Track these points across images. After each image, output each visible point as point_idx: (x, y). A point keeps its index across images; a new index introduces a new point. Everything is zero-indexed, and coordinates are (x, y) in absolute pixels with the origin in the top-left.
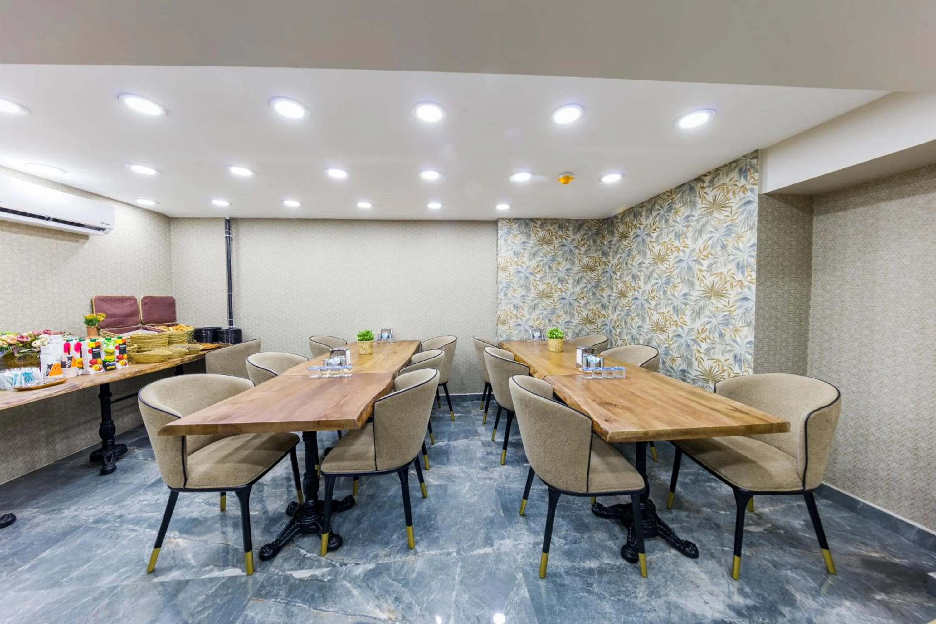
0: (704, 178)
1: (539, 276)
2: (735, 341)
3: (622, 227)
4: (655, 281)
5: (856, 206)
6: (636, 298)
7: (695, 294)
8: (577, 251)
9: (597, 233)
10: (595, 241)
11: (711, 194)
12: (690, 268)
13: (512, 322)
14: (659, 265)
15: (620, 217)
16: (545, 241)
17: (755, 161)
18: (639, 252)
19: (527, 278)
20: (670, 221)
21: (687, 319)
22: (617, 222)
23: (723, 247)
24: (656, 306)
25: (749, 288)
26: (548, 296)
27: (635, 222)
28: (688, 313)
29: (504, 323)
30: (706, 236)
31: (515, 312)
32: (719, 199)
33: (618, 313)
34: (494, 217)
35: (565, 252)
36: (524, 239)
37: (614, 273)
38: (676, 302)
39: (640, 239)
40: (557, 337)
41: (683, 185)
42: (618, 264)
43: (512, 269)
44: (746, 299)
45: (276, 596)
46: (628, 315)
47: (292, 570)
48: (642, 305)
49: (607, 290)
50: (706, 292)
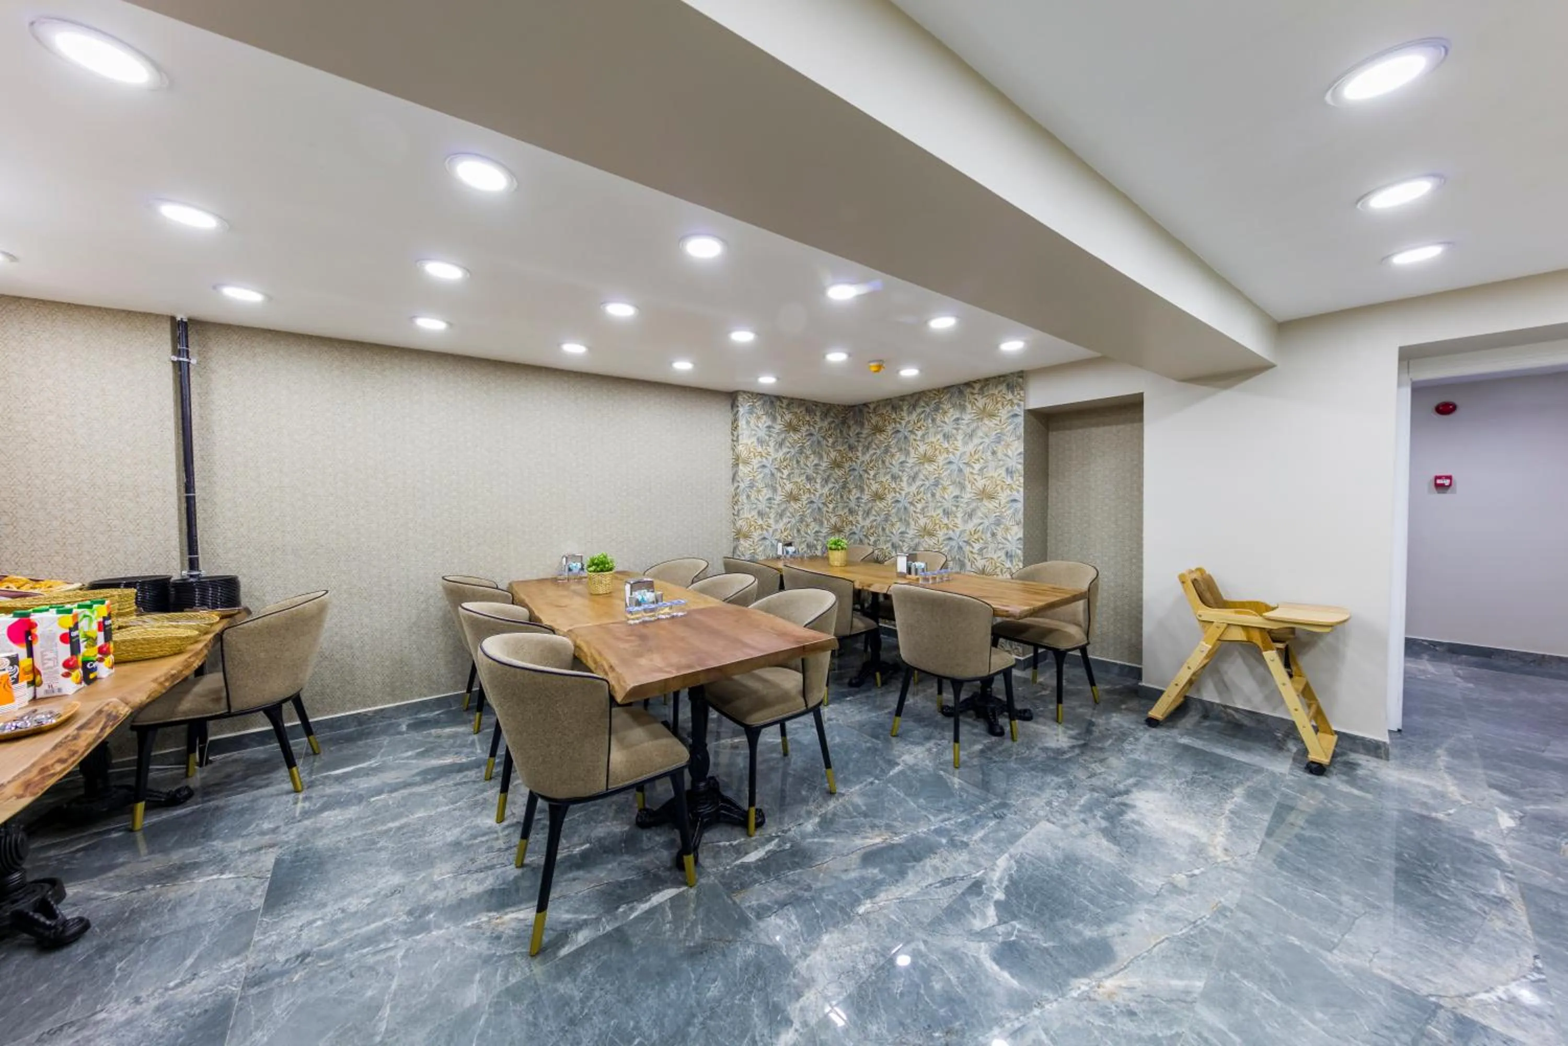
0: (975, 385)
1: (786, 472)
2: (1006, 539)
3: (874, 419)
4: (921, 483)
5: (1078, 427)
6: (897, 501)
7: (967, 496)
8: (824, 442)
9: (844, 422)
10: (841, 432)
11: (981, 402)
12: (960, 470)
13: (756, 535)
14: (926, 466)
15: (872, 406)
16: (791, 427)
17: (1020, 380)
18: (900, 450)
19: (773, 475)
20: (938, 422)
21: (959, 521)
22: (869, 413)
23: (994, 453)
24: (923, 509)
25: (1018, 491)
26: (796, 499)
27: (894, 416)
28: (960, 515)
29: (746, 537)
30: (976, 441)
31: (760, 522)
32: (988, 408)
33: (872, 518)
34: (732, 387)
35: (813, 443)
36: (769, 423)
37: (865, 471)
38: (947, 505)
39: (900, 435)
40: (842, 549)
41: (953, 386)
42: (871, 461)
43: (755, 462)
44: (1015, 501)
45: (756, 881)
46: (886, 520)
47: (737, 859)
48: (905, 508)
49: (854, 491)
50: (977, 494)
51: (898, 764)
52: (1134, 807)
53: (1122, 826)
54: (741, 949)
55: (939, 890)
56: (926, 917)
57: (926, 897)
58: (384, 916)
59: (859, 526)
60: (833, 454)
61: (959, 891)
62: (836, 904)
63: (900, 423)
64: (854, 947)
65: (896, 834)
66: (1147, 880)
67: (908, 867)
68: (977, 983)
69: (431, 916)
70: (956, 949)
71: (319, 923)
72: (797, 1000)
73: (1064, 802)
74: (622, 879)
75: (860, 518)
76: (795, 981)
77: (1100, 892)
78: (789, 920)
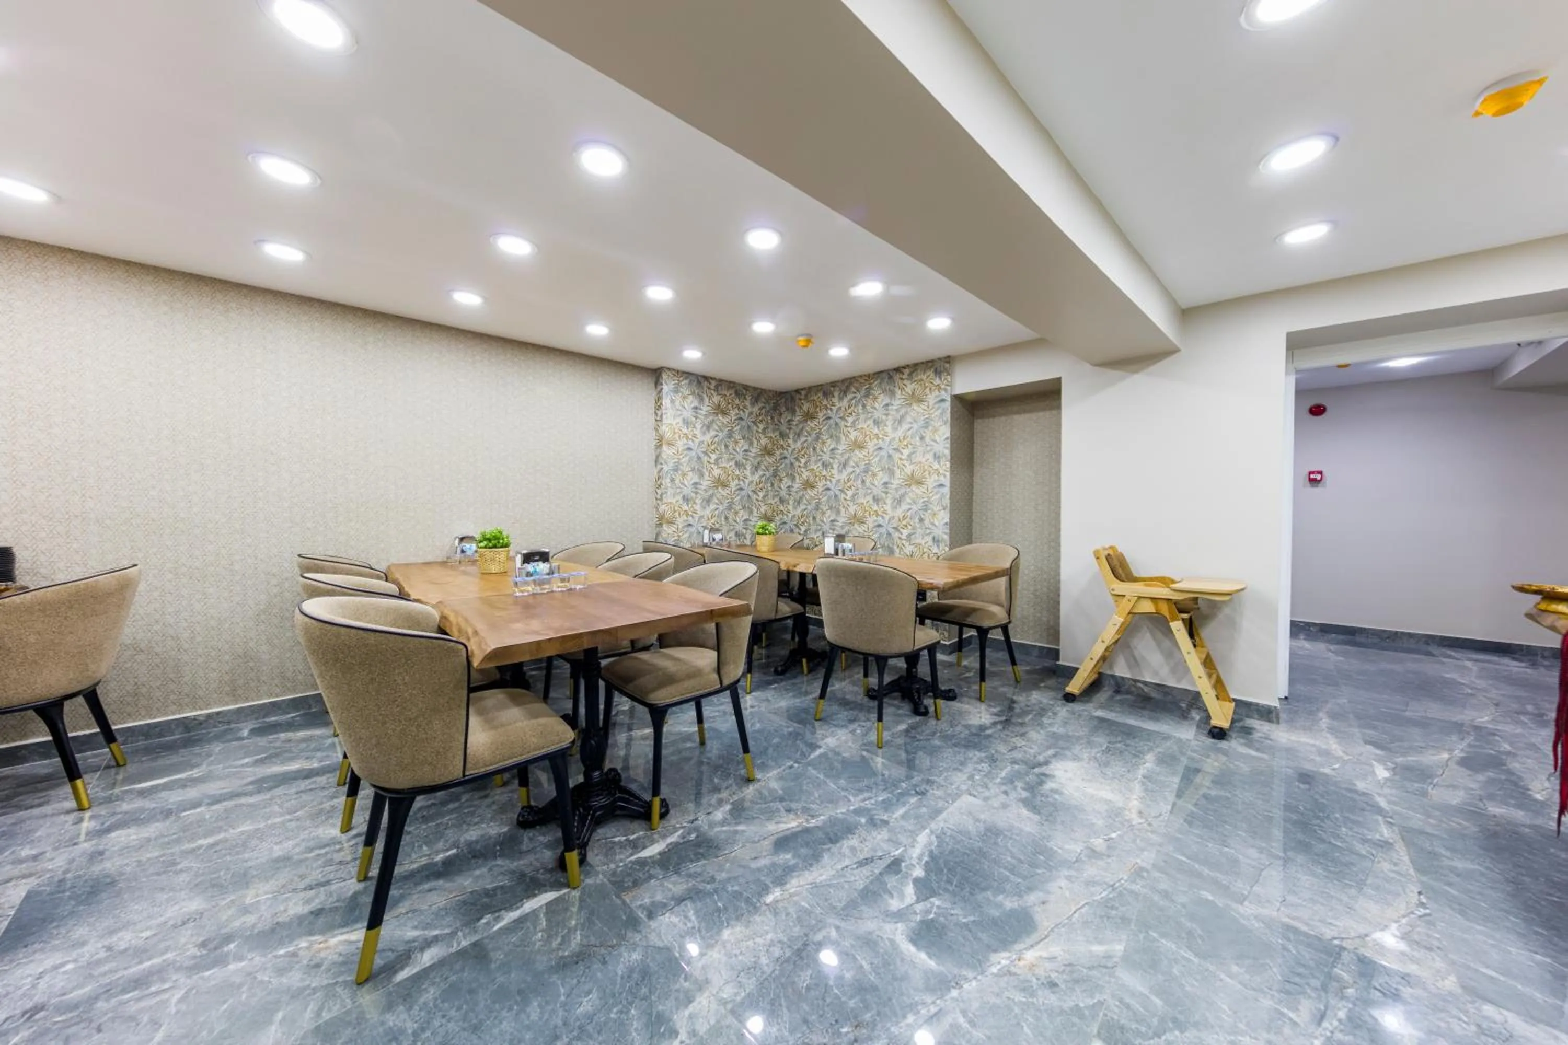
0: (903, 370)
1: (714, 457)
2: (933, 524)
3: (806, 406)
4: (851, 470)
5: (1001, 415)
6: (828, 489)
7: (896, 482)
8: (755, 428)
9: (775, 408)
10: (772, 418)
11: (910, 387)
12: (890, 456)
13: (680, 521)
14: (857, 452)
15: (804, 393)
16: (720, 410)
17: (947, 365)
18: (831, 437)
19: (699, 458)
20: (869, 408)
21: (888, 508)
22: (800, 399)
23: (922, 438)
24: (853, 496)
25: (945, 476)
26: (725, 486)
27: (825, 402)
28: (889, 501)
29: (670, 523)
30: (905, 426)
31: (685, 507)
32: (917, 393)
33: (803, 507)
34: (655, 363)
35: (742, 427)
36: (696, 404)
37: (797, 459)
38: (876, 491)
39: (831, 421)
41: (881, 372)
42: (802, 449)
43: (681, 444)
44: (941, 485)
45: (651, 877)
46: (817, 508)
47: (632, 855)
48: (836, 496)
49: (785, 479)
50: (906, 481)
51: (820, 747)
52: (1054, 777)
53: (1042, 796)
54: (625, 954)
55: (855, 872)
56: (840, 901)
57: (842, 880)
58: (167, 950)
59: (790, 515)
60: (764, 441)
61: (877, 871)
62: (741, 894)
63: (831, 409)
64: (758, 940)
65: (813, 817)
66: (1067, 847)
67: (823, 850)
68: (892, 967)
69: (232, 946)
70: (870, 933)
71: (70, 966)
72: (686, 1006)
73: (985, 776)
74: (489, 886)
75: (790, 507)
76: (687, 985)
77: (1021, 861)
78: (686, 917)
